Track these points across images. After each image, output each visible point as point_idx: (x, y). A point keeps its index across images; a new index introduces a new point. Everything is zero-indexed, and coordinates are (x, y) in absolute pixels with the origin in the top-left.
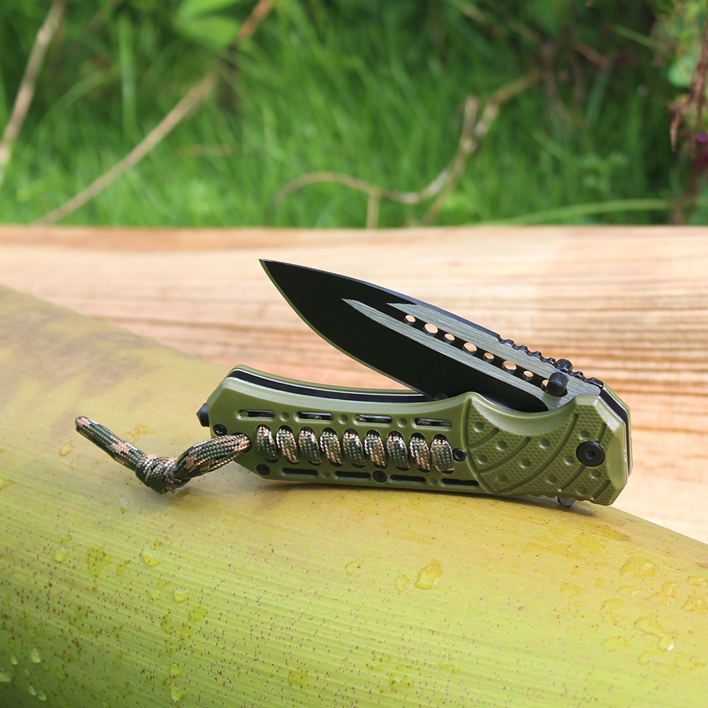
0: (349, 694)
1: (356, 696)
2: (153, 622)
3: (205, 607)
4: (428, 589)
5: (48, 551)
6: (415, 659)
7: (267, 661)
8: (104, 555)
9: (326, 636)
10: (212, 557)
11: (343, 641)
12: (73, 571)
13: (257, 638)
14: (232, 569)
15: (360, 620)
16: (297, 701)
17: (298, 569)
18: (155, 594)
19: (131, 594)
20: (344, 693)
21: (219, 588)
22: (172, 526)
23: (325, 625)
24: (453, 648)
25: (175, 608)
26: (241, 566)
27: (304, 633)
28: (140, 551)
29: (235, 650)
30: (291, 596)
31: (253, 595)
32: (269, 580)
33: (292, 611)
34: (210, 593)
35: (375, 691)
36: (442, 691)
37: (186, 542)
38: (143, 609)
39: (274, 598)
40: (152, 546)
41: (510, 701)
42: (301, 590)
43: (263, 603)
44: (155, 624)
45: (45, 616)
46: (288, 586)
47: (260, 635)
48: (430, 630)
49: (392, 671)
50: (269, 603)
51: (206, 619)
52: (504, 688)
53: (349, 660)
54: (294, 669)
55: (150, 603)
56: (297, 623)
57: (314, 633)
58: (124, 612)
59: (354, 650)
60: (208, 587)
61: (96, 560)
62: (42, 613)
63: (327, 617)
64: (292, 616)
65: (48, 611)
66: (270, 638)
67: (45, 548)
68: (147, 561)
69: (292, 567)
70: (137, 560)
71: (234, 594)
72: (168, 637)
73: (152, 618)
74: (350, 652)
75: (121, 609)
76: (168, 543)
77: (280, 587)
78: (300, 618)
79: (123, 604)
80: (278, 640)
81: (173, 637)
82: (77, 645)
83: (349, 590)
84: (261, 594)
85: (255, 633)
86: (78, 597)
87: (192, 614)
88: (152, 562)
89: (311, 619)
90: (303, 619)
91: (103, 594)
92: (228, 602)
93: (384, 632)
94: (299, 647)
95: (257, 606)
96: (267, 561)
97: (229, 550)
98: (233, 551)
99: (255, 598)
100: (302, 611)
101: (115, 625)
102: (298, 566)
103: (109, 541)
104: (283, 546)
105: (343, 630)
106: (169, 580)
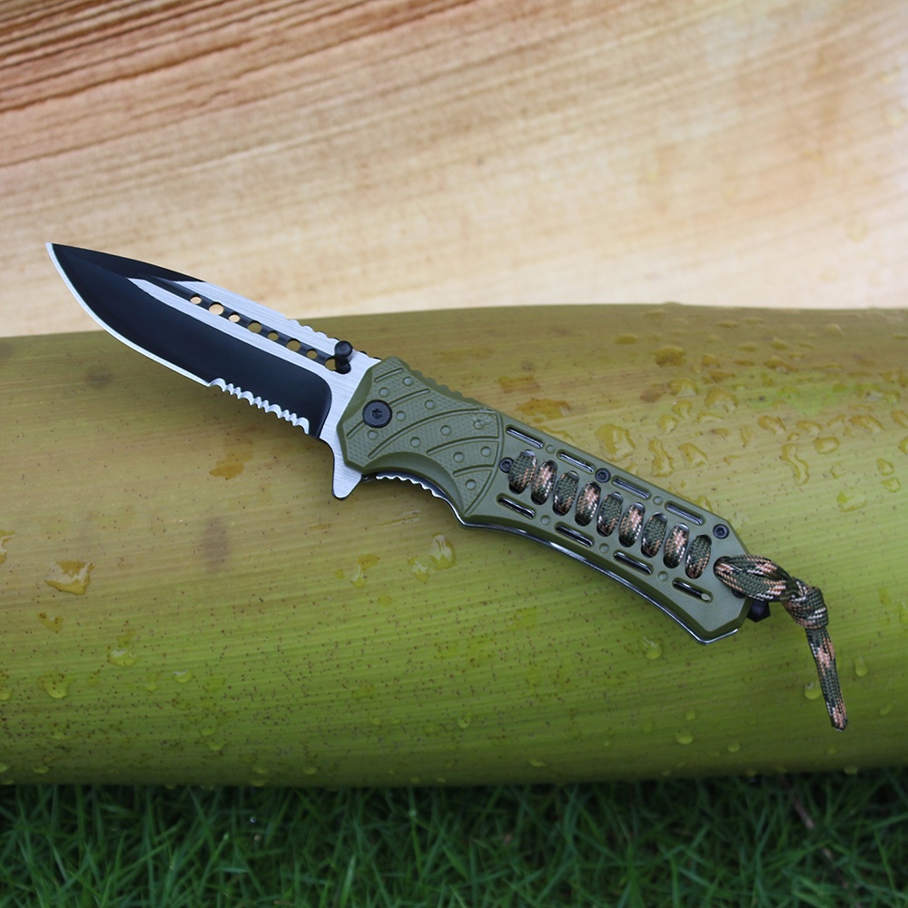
0: (431, 685)
1: (437, 684)
2: (161, 708)
3: (220, 677)
6: (483, 633)
7: (320, 693)
8: (63, 677)
9: (375, 651)
10: (196, 632)
11: (396, 648)
12: (30, 701)
13: (298, 680)
14: (228, 634)
15: (402, 624)
16: (371, 709)
17: (303, 605)
18: (152, 687)
19: (119, 695)
20: (422, 687)
21: (225, 655)
22: (127, 622)
23: (368, 642)
24: (515, 609)
25: (183, 689)
26: (236, 627)
27: (350, 657)
28: (105, 658)
29: (277, 697)
30: (312, 632)
31: (270, 647)
32: (277, 627)
33: (323, 645)
34: (218, 663)
35: (456, 673)
36: (526, 647)
37: (156, 630)
38: (142, 702)
39: (296, 641)
40: (118, 648)
41: (599, 629)
42: (319, 623)
43: (286, 650)
44: (165, 708)
45: (7, 742)
46: (303, 624)
47: (300, 677)
48: (480, 602)
49: (465, 652)
50: (293, 647)
51: (227, 685)
52: (587, 621)
53: (413, 660)
54: (356, 688)
55: (149, 695)
56: (336, 653)
57: (360, 653)
58: (118, 711)
59: (414, 651)
60: (212, 660)
61: (54, 683)
63: (366, 635)
64: (326, 648)
65: (10, 737)
66: (313, 674)
68: (122, 663)
69: (294, 607)
70: (108, 667)
71: (247, 655)
72: (187, 712)
73: (158, 706)
74: (410, 653)
75: (113, 711)
76: (134, 638)
77: (295, 630)
78: (336, 647)
79: (113, 706)
80: (324, 673)
81: (193, 711)
82: (63, 748)
83: (371, 602)
84: (278, 643)
85: (292, 677)
86: (48, 717)
87: (207, 687)
88: (129, 662)
89: (350, 643)
90: (340, 646)
91: (82, 706)
92: (244, 664)
93: (435, 623)
94: (351, 670)
95: (281, 654)
96: (262, 611)
97: (212, 618)
98: (217, 618)
99: (273, 649)
100: (334, 640)
101: (111, 723)
102: (300, 602)
103: (58, 662)
104: (269, 591)
105: (390, 639)
106: (160, 669)
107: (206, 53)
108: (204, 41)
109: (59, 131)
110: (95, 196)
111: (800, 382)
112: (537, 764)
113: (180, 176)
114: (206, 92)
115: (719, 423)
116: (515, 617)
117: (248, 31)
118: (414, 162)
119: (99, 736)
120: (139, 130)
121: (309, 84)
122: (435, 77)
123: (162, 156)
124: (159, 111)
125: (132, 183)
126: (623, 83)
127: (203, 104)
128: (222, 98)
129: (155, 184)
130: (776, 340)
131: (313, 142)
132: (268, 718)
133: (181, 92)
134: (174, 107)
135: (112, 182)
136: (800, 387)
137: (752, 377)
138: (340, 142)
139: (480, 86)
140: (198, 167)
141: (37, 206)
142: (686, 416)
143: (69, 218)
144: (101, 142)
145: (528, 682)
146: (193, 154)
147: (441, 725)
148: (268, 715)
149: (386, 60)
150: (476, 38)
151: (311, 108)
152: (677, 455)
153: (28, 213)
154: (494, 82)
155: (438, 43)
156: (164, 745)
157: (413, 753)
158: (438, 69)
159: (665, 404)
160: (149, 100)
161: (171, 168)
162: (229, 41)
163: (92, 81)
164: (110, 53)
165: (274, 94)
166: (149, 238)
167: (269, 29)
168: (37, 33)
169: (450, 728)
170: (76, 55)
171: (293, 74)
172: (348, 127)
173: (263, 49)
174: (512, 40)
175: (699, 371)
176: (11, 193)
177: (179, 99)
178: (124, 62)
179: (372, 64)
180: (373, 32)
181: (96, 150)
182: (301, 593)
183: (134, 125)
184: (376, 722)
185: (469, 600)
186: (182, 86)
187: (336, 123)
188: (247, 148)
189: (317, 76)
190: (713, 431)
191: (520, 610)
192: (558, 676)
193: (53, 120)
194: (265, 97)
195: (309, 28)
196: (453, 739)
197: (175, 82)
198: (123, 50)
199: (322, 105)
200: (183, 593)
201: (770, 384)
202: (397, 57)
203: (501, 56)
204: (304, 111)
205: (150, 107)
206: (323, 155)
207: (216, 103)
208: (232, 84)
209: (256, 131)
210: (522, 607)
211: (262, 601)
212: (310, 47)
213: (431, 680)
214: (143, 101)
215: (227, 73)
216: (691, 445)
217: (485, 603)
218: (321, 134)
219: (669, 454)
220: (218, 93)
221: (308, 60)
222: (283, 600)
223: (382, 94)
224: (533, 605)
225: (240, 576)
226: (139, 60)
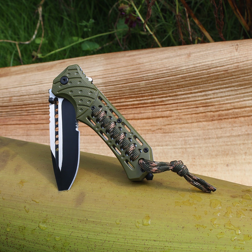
2: (50, 248)
3: (68, 242)
4: (148, 225)
5: (3, 228)
6: (152, 251)
8: (25, 228)
9: (116, 247)
10: (65, 224)
11: (123, 248)
12: (15, 234)
13: (91, 250)
14: (74, 228)
15: (127, 240)
17: (99, 225)
18: (48, 239)
19: (39, 240)
21: (71, 235)
23: (114, 243)
24: (164, 245)
25: (57, 243)
26: (77, 226)
27: (108, 247)
28: (38, 225)
30: (99, 234)
31: (85, 236)
32: (89, 230)
34: (69, 237)
37: (54, 220)
38: (45, 244)
39: (93, 236)
40: (42, 223)
42: (102, 232)
43: (90, 238)
44: (51, 248)
45: (7, 248)
46: (97, 231)
47: (91, 249)
48: (154, 240)
50: (92, 238)
51: (70, 245)
55: (47, 242)
56: (104, 244)
57: (111, 246)
58: (38, 246)
59: (128, 250)
60: (67, 235)
61: (22, 230)
62: (6, 247)
63: (114, 240)
64: (101, 241)
65: (8, 246)
66: (96, 249)
67: (2, 227)
68: (42, 228)
69: (96, 224)
70: (38, 228)
71: (78, 236)
73: (49, 247)
75: (36, 245)
76: (47, 221)
77: (94, 232)
78: (105, 242)
79: (37, 243)
80: (99, 250)
83: (120, 230)
84: (88, 235)
85: (89, 249)
86: (19, 242)
87: (64, 244)
88: (44, 229)
89: (109, 242)
90: (106, 242)
91: (28, 240)
92: (76, 239)
93: (137, 243)
94: (107, 251)
95: (88, 239)
96: (86, 223)
97: (71, 221)
98: (73, 221)
99: (86, 237)
100: (105, 239)
101: (35, 249)
102: (98, 224)
103: (25, 223)
104: (90, 217)
105: (122, 244)
106: (52, 234)
107: (158, 117)
108: (159, 114)
114: (156, 128)
116: (163, 248)
117: (171, 114)
118: (209, 161)
121: (185, 132)
124: (141, 130)
127: (154, 131)
128: (160, 130)
131: (182, 148)
133: (149, 126)
134: (145, 130)
138: (189, 150)
139: (234, 143)
141: (101, 148)
150: (236, 128)
151: (184, 138)
153: (99, 149)
154: (238, 142)
155: (225, 127)
158: (223, 135)
159: (238, 199)
160: (140, 127)
162: (166, 115)
164: (133, 112)
165: (174, 133)
167: (177, 114)
168: (116, 103)
170: (124, 111)
171: (181, 128)
172: (193, 146)
173: (175, 119)
174: (247, 131)
176: (96, 143)
177: (147, 128)
178: (136, 115)
179: (204, 130)
180: (206, 121)
182: (99, 221)
185: (150, 238)
186: (149, 125)
187: (189, 144)
188: (162, 146)
189: (187, 130)
191: (166, 246)
194: (171, 133)
195: (189, 116)
197: (148, 123)
198: (136, 112)
199: (186, 138)
200: (65, 211)
202: (211, 129)
203: (242, 135)
204: (181, 139)
206: (183, 153)
207: (157, 131)
208: (163, 127)
209: (166, 141)
210: (166, 245)
211: (87, 220)
212: (188, 122)
214: (138, 126)
215: (162, 124)
217: (155, 241)
218: (184, 146)
220: (159, 129)
222: (93, 222)
223: (205, 139)
224: (170, 246)
225: (83, 210)
226: (140, 116)
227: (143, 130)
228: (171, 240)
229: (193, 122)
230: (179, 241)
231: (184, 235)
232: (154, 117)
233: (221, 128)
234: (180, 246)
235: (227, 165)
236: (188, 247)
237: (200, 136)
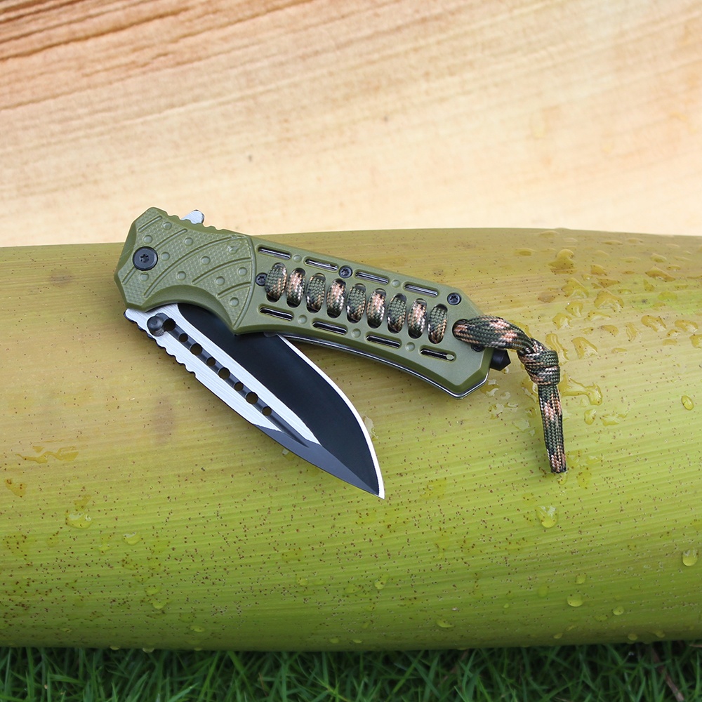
0: (352, 548)
1: (357, 548)
2: (112, 567)
3: (165, 539)
6: (399, 501)
7: (254, 555)
8: (25, 537)
9: (304, 517)
10: (145, 498)
11: (322, 514)
13: (235, 542)
14: (173, 500)
15: (328, 492)
16: (298, 571)
17: (240, 474)
18: (104, 548)
19: (75, 556)
20: (345, 550)
21: (170, 519)
22: (84, 488)
23: (297, 508)
24: (427, 479)
25: (132, 550)
26: (180, 494)
27: (280, 522)
28: (64, 520)
29: (214, 558)
30: (247, 499)
31: (210, 512)
32: (217, 494)
33: (257, 511)
34: (164, 526)
35: (375, 538)
36: (437, 515)
37: (109, 496)
38: (95, 562)
39: (233, 507)
40: (75, 511)
42: (254, 490)
43: (225, 515)
44: (115, 568)
46: (240, 492)
47: (236, 540)
48: (397, 474)
49: (383, 518)
50: (230, 512)
51: (171, 547)
52: (491, 491)
53: (337, 525)
54: (286, 551)
55: (101, 555)
56: (268, 518)
57: (290, 519)
58: (74, 570)
59: (338, 517)
60: (159, 523)
61: (18, 543)
63: (295, 502)
66: (248, 537)
68: (78, 525)
69: (232, 476)
70: (66, 529)
71: (190, 519)
72: (135, 572)
73: (109, 565)
74: (334, 519)
75: (69, 569)
76: (90, 503)
77: (232, 496)
78: (269, 513)
79: (69, 565)
80: (257, 537)
81: (141, 571)
82: (23, 606)
83: (301, 473)
84: (218, 509)
85: (229, 540)
86: (11, 576)
87: (153, 548)
88: (84, 525)
89: (281, 509)
90: (273, 512)
91: (41, 565)
92: (187, 527)
94: (281, 534)
95: (219, 519)
96: (204, 480)
97: (159, 485)
98: (164, 485)
99: (213, 514)
100: (267, 507)
101: (67, 582)
102: (237, 472)
103: (22, 524)
104: (210, 461)
105: (317, 506)
106: (112, 532)
107: (148, 20)
108: (147, 9)
109: (18, 86)
110: (49, 144)
111: (678, 288)
112: (443, 625)
113: (124, 127)
114: (148, 54)
115: (608, 321)
116: (428, 487)
118: (329, 118)
119: (56, 594)
120: (89, 87)
121: (239, 48)
122: (349, 43)
123: (109, 109)
124: (106, 70)
125: (81, 133)
126: (514, 51)
127: (145, 65)
128: (162, 59)
129: (102, 134)
130: (655, 255)
131: (242, 99)
132: (207, 578)
133: (127, 54)
134: (119, 66)
135: (64, 132)
136: (678, 292)
137: (635, 283)
138: (265, 99)
139: (389, 52)
140: (140, 120)
142: (578, 314)
143: (26, 163)
144: (55, 96)
145: (438, 547)
146: (136, 108)
147: (360, 586)
148: (207, 575)
149: (306, 28)
150: (386, 9)
151: (241, 69)
152: (571, 347)
154: (401, 48)
155: (353, 13)
156: (113, 603)
157: (334, 613)
158: (352, 36)
159: (560, 304)
160: (98, 61)
161: (115, 120)
162: (169, 10)
163: (48, 43)
164: (65, 18)
165: (208, 57)
166: (96, 182)
169: (367, 589)
170: (35, 20)
171: (225, 39)
172: (272, 86)
173: (199, 17)
174: (417, 11)
175: (588, 278)
177: (124, 60)
178: (76, 27)
179: (294, 31)
181: (51, 103)
182: (239, 464)
183: (84, 81)
184: (302, 582)
185: (387, 472)
186: (126, 48)
187: (262, 83)
188: (183, 104)
189: (246, 41)
190: (602, 327)
191: (432, 481)
192: (465, 542)
193: (13, 76)
194: (200, 59)
196: (371, 600)
197: (121, 44)
198: (75, 17)
199: (249, 67)
200: (134, 462)
201: (651, 289)
202: (316, 25)
203: (407, 26)
204: (234, 72)
205: (99, 67)
206: (250, 111)
207: (156, 64)
208: (171, 47)
209: (191, 89)
210: (434, 478)
211: (204, 470)
212: (240, 16)
213: (352, 544)
214: (93, 61)
215: (166, 37)
216: (584, 339)
217: (401, 475)
218: (249, 92)
219: (563, 346)
220: (159, 55)
221: (238, 27)
222: (223, 470)
223: (304, 58)
224: (443, 477)
225: (185, 448)
226: (90, 26)
227: (113, 68)
228: (442, 462)
229: (257, 15)
230: (463, 458)
231: (469, 440)
232: (135, 20)
233: (343, 17)
234: (469, 471)
235: (386, 119)
236: (488, 467)
237: (286, 52)
